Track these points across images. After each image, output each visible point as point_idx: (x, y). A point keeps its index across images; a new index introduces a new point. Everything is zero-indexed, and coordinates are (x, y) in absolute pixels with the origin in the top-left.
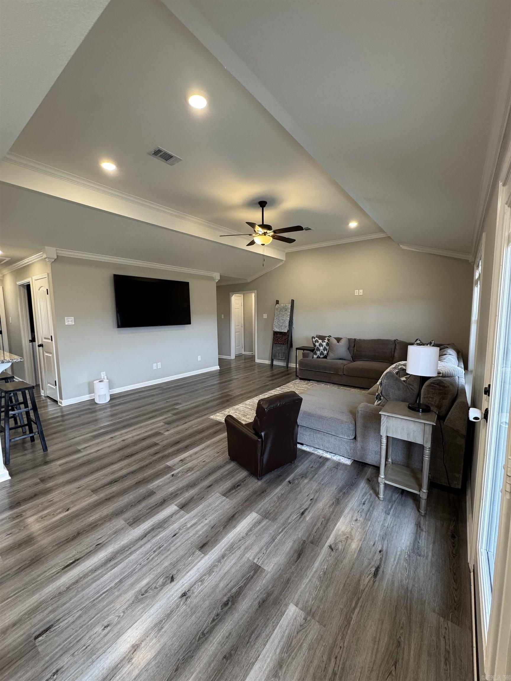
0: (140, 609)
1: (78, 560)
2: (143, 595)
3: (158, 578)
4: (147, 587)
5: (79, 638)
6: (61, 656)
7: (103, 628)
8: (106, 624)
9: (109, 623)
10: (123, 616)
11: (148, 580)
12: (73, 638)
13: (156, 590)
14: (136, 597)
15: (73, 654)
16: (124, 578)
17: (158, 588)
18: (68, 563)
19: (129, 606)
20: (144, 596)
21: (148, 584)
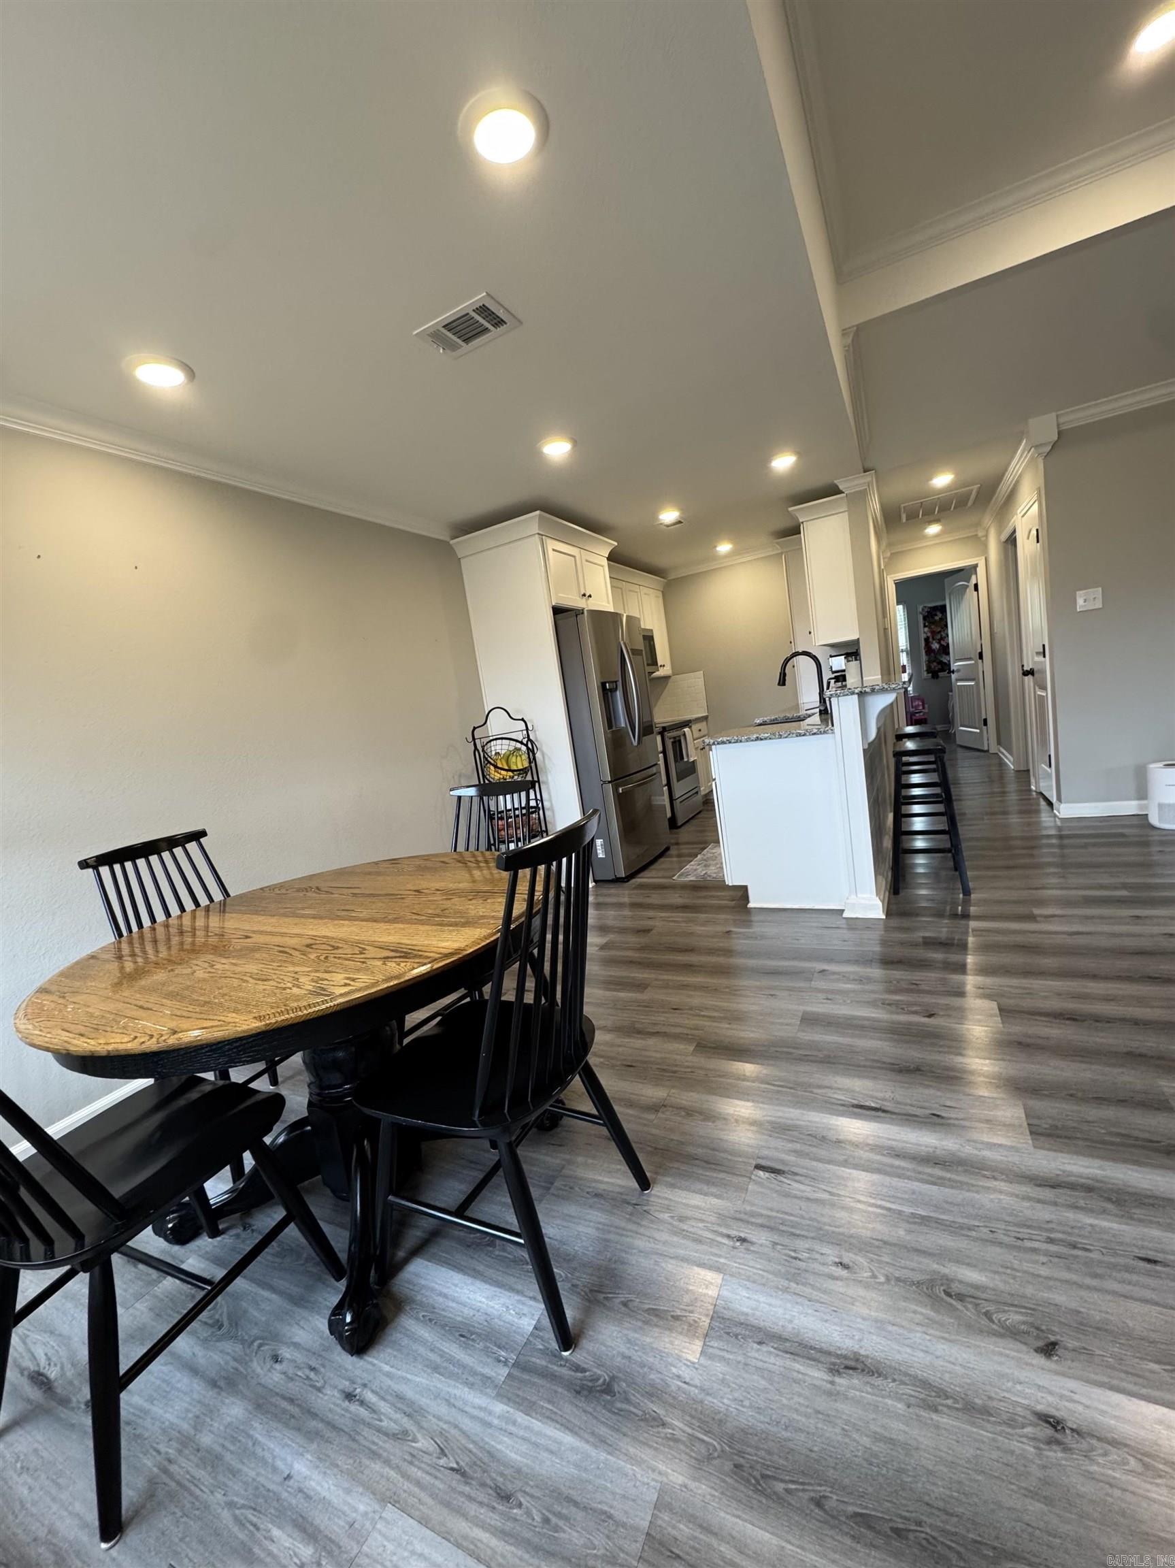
0: (921, 1314)
1: (884, 1111)
2: (949, 1294)
3: (1012, 1305)
4: (972, 1291)
5: (798, 1232)
6: (762, 1226)
7: (837, 1260)
8: (845, 1261)
9: (851, 1264)
10: (880, 1283)
11: (984, 1279)
12: (791, 1221)
13: (984, 1321)
14: (931, 1283)
15: (777, 1244)
16: (938, 1221)
17: (993, 1322)
18: (867, 1104)
19: (904, 1281)
20: (949, 1299)
21: (977, 1287)
